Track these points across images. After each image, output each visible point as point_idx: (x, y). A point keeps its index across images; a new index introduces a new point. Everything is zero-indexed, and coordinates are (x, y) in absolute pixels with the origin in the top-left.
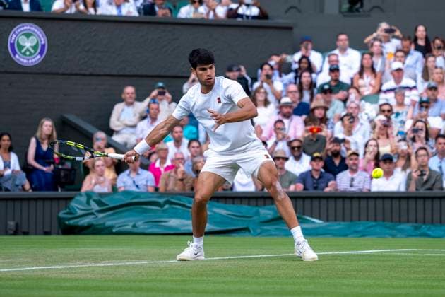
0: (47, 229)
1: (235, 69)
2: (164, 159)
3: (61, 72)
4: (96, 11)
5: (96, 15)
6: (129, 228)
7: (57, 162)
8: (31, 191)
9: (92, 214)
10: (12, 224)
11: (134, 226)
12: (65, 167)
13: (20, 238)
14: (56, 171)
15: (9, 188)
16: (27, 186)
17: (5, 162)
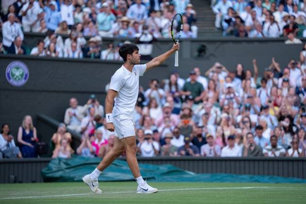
0: (33, 180)
8: (22, 158)
9: (62, 170)
10: (12, 177)
15: (9, 156)
16: (20, 155)
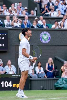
0: (51, 88)
3: (54, 45)
4: (64, 28)
5: (64, 29)
7: (54, 69)
8: (47, 78)
9: (64, 84)
10: (42, 87)
12: (56, 71)
13: (44, 91)
14: (54, 72)
15: (41, 77)
16: (46, 76)
17: (39, 70)
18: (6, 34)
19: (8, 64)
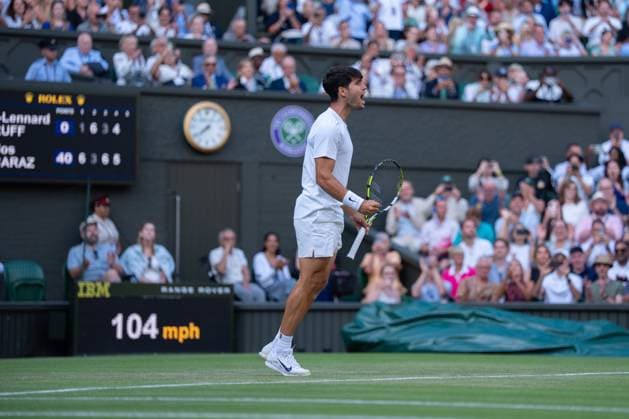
1: (536, 160)
2: (459, 266)
6: (428, 344)
9: (383, 328)
11: (434, 343)
14: (334, 279)
15: (279, 298)
18: (127, 114)
19: (142, 239)
